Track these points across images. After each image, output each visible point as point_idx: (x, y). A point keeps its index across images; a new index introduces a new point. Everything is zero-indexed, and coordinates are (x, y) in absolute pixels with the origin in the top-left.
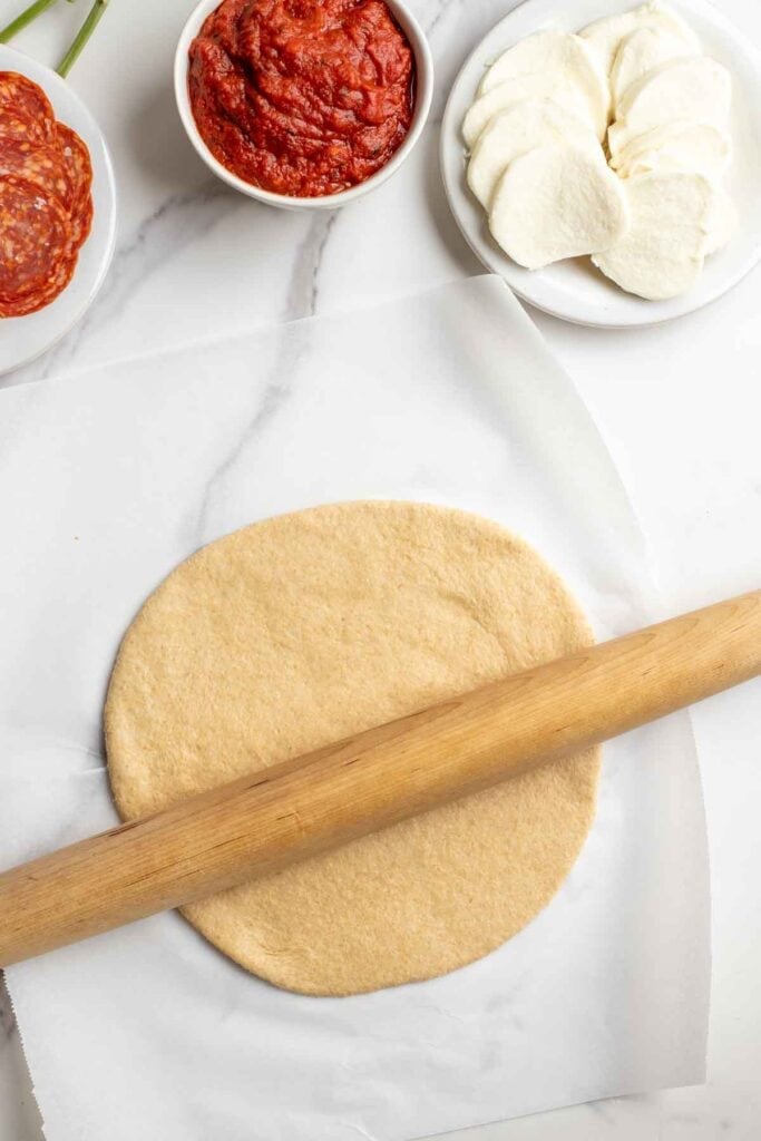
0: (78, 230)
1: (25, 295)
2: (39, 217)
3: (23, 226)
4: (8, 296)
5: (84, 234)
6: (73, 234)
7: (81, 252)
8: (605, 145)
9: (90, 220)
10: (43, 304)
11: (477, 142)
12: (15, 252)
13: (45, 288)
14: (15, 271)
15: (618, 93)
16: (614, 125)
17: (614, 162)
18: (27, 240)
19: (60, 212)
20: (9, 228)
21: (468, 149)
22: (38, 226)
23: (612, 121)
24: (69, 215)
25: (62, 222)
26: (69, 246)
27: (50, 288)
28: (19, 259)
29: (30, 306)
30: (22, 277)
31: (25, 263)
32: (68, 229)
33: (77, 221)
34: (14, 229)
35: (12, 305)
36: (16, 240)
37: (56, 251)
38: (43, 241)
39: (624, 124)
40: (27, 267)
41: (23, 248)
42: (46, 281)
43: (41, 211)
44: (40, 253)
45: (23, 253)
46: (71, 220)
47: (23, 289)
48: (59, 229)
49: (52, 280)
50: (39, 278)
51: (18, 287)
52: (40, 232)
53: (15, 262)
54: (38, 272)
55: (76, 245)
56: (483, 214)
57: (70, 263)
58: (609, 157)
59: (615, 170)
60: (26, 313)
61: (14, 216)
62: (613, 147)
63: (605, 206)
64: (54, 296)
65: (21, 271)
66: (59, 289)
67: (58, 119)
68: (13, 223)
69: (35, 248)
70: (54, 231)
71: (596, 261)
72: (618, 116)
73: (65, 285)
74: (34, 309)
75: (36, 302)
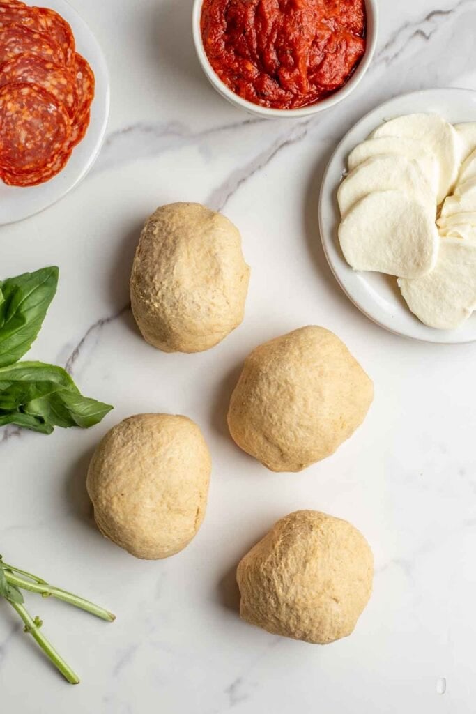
0: (75, 134)
1: (28, 172)
2: (49, 118)
3: (37, 122)
4: (15, 170)
5: (80, 137)
6: (72, 135)
7: (75, 149)
8: (440, 208)
9: (86, 127)
10: (39, 181)
11: (355, 168)
12: (27, 140)
13: (43, 170)
14: (24, 153)
15: (464, 176)
16: (452, 197)
17: (440, 222)
18: (37, 133)
19: (66, 118)
20: (26, 122)
21: (348, 170)
22: (47, 124)
23: (451, 194)
24: (71, 122)
25: (65, 126)
26: (67, 144)
27: (46, 171)
28: (29, 145)
29: (30, 181)
30: (28, 159)
31: (32, 149)
32: (69, 132)
33: (76, 127)
34: (30, 123)
35: (17, 178)
36: (29, 131)
37: (57, 146)
38: (48, 136)
39: (458, 199)
40: (33, 153)
41: (33, 138)
42: (45, 165)
43: (51, 115)
44: (44, 144)
45: (32, 141)
46: (72, 125)
47: (27, 167)
48: (62, 130)
49: (49, 165)
50: (41, 162)
51: (24, 165)
52: (48, 130)
53: (25, 147)
54: (40, 157)
55: (72, 144)
56: (338, 217)
57: (65, 157)
58: (438, 216)
59: (438, 227)
60: (26, 185)
61: (31, 114)
62: (444, 212)
63: (421, 250)
64: (49, 177)
65: (29, 154)
66: (53, 173)
67: (77, 50)
68: (30, 118)
69: (42, 140)
70: (58, 131)
71: (400, 283)
72: (457, 192)
73: (58, 171)
74: (33, 184)
75: (35, 179)
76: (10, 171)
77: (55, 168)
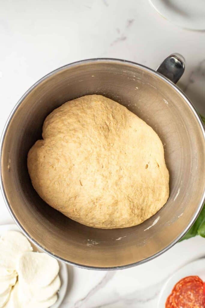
0: (171, 299)
1: (189, 282)
2: (182, 304)
3: (187, 302)
4: (194, 282)
5: (169, 298)
6: (172, 298)
7: (170, 292)
8: (17, 280)
9: (167, 302)
10: (184, 279)
11: (54, 295)
12: (190, 295)
13: (183, 284)
14: (191, 289)
15: (8, 295)
16: (12, 285)
17: (16, 275)
18: (186, 298)
19: (175, 305)
20: (191, 302)
21: (57, 294)
22: (182, 302)
23: (13, 287)
24: (173, 304)
25: (175, 302)
26: (174, 295)
27: (181, 283)
28: (189, 293)
30: (189, 287)
31: (188, 291)
32: (174, 300)
33: (170, 301)
34: (189, 301)
35: (193, 279)
36: (189, 298)
37: (178, 294)
38: (181, 297)
39: (10, 286)
41: (188, 296)
42: (183, 286)
43: (181, 306)
44: (183, 294)
45: (188, 294)
46: (172, 302)
47: (189, 284)
48: (176, 300)
49: (181, 285)
50: (184, 286)
51: (191, 284)
52: (182, 300)
53: (191, 292)
54: (185, 288)
55: (172, 295)
57: (175, 290)
58: (17, 277)
59: (17, 273)
60: (190, 277)
61: (189, 305)
62: (15, 279)
64: (181, 281)
65: (189, 289)
66: (179, 282)
68: (190, 303)
69: (184, 295)
70: (178, 300)
71: (31, 249)
72: (11, 288)
73: (177, 284)
74: (187, 278)
75: (186, 279)
76: (196, 281)
77: (178, 285)
